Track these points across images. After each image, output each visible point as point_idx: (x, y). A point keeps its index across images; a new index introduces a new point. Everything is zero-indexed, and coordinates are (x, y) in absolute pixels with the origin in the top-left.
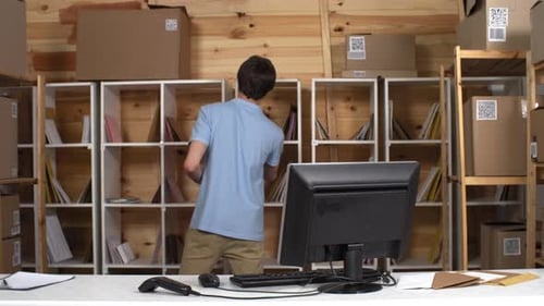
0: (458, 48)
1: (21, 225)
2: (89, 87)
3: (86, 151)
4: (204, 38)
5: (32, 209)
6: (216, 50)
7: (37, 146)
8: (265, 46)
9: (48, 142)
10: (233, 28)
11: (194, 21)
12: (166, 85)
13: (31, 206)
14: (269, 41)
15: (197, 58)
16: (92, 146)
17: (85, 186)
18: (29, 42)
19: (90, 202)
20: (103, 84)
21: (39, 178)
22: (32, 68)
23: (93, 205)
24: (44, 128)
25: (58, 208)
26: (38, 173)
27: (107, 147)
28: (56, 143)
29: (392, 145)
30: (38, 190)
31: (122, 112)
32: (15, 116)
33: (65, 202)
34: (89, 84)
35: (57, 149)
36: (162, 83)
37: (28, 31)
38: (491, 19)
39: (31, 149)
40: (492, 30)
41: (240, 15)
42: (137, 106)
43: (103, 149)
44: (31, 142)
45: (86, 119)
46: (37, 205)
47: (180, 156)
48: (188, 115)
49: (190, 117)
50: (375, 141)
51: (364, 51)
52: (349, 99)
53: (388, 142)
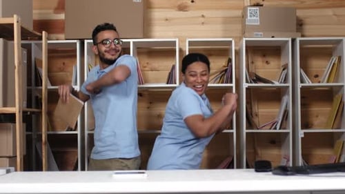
2: (76, 43)
6: (167, 20)
8: (203, 16)
10: (179, 3)
12: (133, 42)
14: (205, 13)
16: (77, 88)
19: (76, 130)
20: (86, 41)
23: (78, 132)
29: (302, 86)
34: (75, 41)
36: (131, 41)
47: (140, 98)
48: (145, 67)
49: (146, 69)
50: (290, 84)
51: (258, 18)
52: (264, 56)
53: (299, 85)
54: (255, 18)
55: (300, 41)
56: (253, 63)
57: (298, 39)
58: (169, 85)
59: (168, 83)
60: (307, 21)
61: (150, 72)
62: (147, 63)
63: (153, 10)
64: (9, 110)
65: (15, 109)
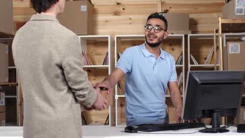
0: (220, 18)
4: (100, 15)
6: (106, 21)
8: (130, 19)
10: (114, 10)
11: (95, 7)
12: (81, 38)
13: (15, 97)
14: (131, 17)
18: (14, 17)
21: (19, 82)
26: (18, 80)
29: (191, 67)
30: (18, 89)
32: (8, 53)
37: (14, 11)
38: (237, 4)
39: (15, 69)
40: (237, 9)
41: (118, 4)
47: (89, 73)
48: (92, 53)
49: (94, 54)
50: (183, 65)
52: (171, 45)
53: (190, 66)
57: (189, 35)
58: (104, 66)
59: (103, 64)
60: (200, 21)
61: (95, 56)
62: (94, 50)
63: (98, 15)
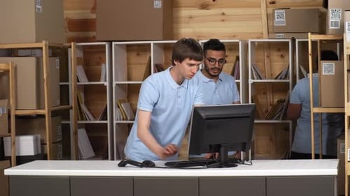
0: (309, 34)
1: (62, 135)
2: (105, 45)
3: (104, 87)
4: (183, 8)
5: (69, 124)
6: (191, 17)
7: (72, 84)
8: (223, 14)
9: (78, 81)
12: (154, 44)
13: (68, 122)
14: (225, 11)
15: (177, 23)
16: (107, 84)
17: (103, 109)
18: (66, 12)
19: (106, 120)
20: (113, 43)
21: (73, 105)
22: (67, 30)
23: (108, 122)
24: (76, 72)
25: (86, 124)
26: (72, 102)
27: (117, 84)
28: (84, 81)
30: (72, 113)
31: (128, 59)
32: (58, 68)
33: (90, 120)
34: (104, 43)
35: (85, 85)
36: (152, 42)
38: (331, 15)
39: (68, 86)
40: (332, 22)
42: (138, 55)
43: (114, 86)
44: (68, 81)
45: (103, 66)
46: (72, 122)
51: (284, 20)
52: (279, 50)
54: (282, 20)
55: (299, 42)
56: (268, 56)
57: (297, 41)
64: (41, 112)
65: (44, 112)
